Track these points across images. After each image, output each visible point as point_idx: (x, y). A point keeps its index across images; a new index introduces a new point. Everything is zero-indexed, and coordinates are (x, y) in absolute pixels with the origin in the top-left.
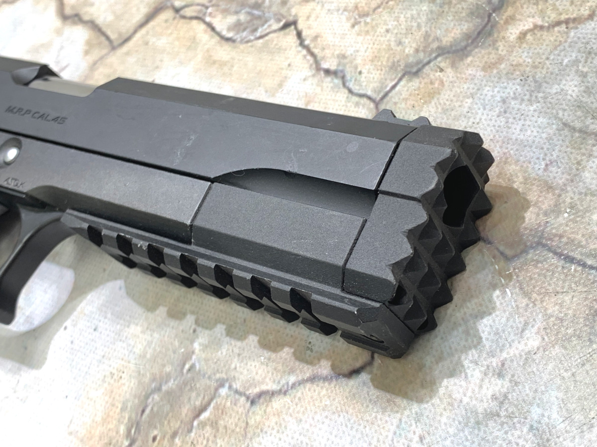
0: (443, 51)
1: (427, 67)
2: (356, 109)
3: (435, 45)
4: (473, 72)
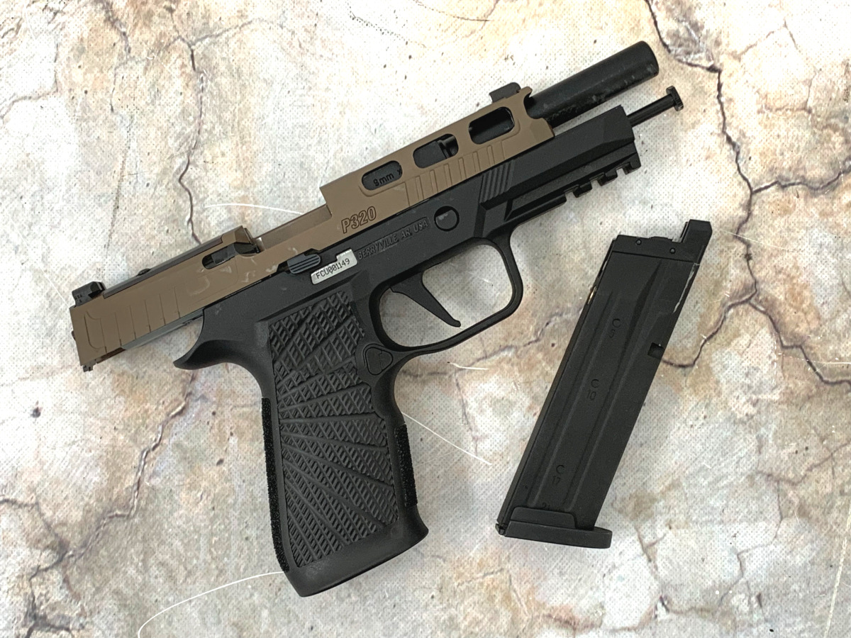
0: (804, 182)
1: (791, 187)
2: (738, 187)
3: (801, 173)
4: (814, 212)
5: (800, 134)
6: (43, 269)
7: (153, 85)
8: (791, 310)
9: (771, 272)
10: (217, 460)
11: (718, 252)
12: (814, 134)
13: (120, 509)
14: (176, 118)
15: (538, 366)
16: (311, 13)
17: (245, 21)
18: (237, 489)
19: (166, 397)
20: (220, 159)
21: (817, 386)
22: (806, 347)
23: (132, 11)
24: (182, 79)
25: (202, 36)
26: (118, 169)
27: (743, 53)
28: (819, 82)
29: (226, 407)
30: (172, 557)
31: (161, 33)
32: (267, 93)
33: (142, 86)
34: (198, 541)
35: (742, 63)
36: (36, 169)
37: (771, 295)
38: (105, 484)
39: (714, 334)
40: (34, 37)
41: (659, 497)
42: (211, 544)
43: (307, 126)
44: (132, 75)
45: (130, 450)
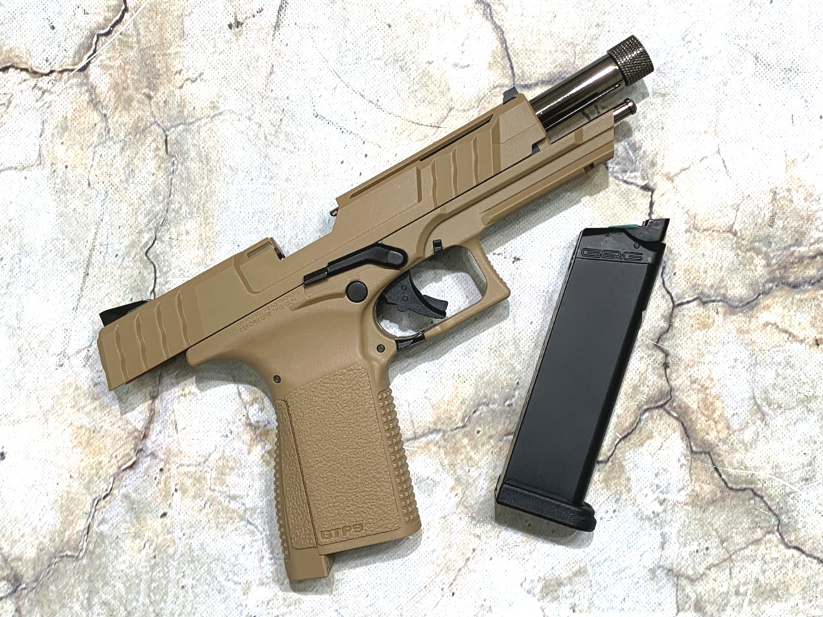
5: (724, 255)
6: (17, 326)
7: (128, 165)
8: (703, 418)
9: (686, 381)
10: (161, 513)
11: (638, 358)
12: (738, 255)
13: (70, 551)
14: (147, 196)
15: (463, 450)
16: (277, 109)
17: (216, 112)
18: (177, 541)
19: (118, 452)
20: (184, 237)
21: (722, 492)
22: (714, 454)
23: (113, 95)
24: (155, 161)
25: (176, 123)
26: (91, 240)
27: (676, 175)
28: (748, 207)
29: (173, 465)
30: (114, 597)
31: (138, 118)
32: (231, 180)
33: (118, 164)
34: (138, 585)
35: (674, 184)
36: (17, 234)
37: (685, 403)
38: (58, 526)
39: (629, 434)
40: (22, 113)
41: (565, 582)
42: (150, 589)
43: (266, 212)
44: (109, 154)
45: (83, 497)
